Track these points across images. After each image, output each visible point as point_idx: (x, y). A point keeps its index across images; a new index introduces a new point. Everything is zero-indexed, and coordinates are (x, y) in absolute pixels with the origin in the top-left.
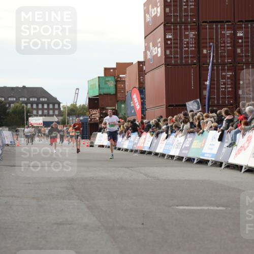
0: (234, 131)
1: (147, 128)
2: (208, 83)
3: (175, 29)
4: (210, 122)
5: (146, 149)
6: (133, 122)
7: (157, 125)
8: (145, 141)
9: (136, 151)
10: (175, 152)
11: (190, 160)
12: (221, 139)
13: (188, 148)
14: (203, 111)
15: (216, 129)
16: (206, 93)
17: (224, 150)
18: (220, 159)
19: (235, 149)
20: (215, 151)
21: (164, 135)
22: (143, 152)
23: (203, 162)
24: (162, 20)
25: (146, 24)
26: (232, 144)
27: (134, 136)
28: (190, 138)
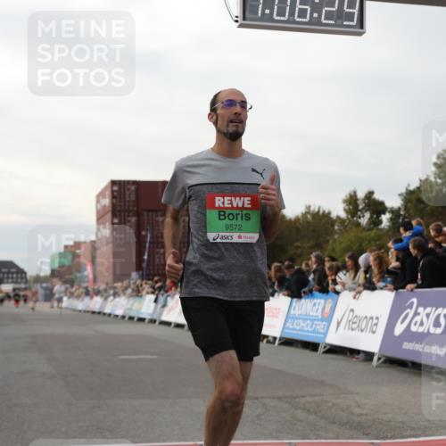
0: (165, 295)
1: (97, 293)
2: (146, 257)
3: (120, 216)
4: (147, 288)
5: (97, 310)
6: (86, 288)
7: (105, 290)
8: (96, 303)
9: (88, 312)
10: (120, 312)
11: (131, 318)
12: (156, 301)
13: (130, 309)
14: (143, 280)
15: (153, 293)
16: (144, 265)
17: (158, 310)
18: (155, 317)
19: (166, 310)
20: (151, 311)
21: (112, 298)
22: (93, 312)
23: (141, 320)
24: (110, 208)
25: (98, 212)
26: (164, 305)
27: (87, 299)
28: (131, 301)
